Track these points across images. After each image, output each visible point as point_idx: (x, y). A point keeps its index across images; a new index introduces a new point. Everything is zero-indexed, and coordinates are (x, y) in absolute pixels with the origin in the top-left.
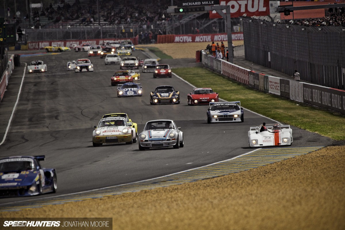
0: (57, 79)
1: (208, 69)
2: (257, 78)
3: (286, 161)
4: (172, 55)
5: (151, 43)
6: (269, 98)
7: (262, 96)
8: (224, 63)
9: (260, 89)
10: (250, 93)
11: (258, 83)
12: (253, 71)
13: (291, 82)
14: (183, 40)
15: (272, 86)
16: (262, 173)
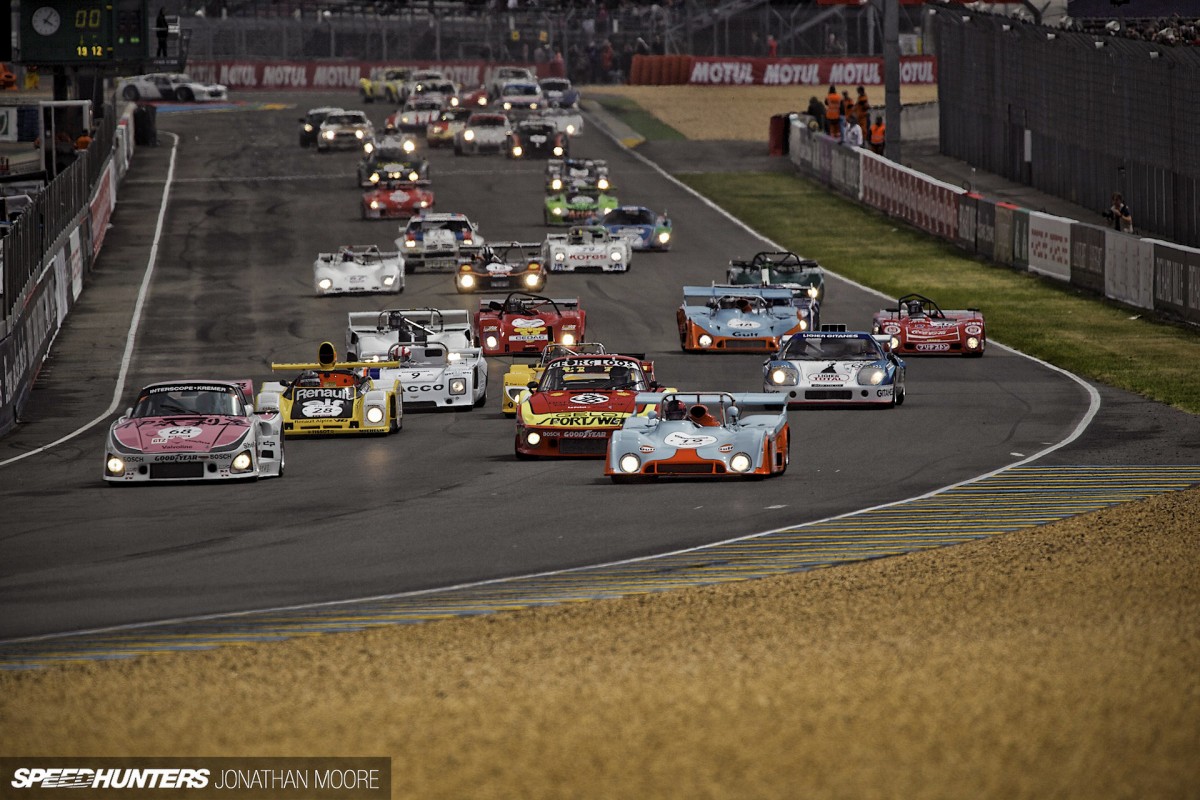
0: (286, 197)
1: (812, 180)
2: (987, 216)
3: (1114, 511)
4: (683, 128)
5: (607, 80)
6: (1031, 290)
7: (1005, 281)
8: (869, 161)
9: (999, 256)
10: (962, 271)
11: (991, 234)
12: (975, 194)
13: (1111, 235)
14: (720, 75)
15: (1040, 249)
16: (1037, 551)
